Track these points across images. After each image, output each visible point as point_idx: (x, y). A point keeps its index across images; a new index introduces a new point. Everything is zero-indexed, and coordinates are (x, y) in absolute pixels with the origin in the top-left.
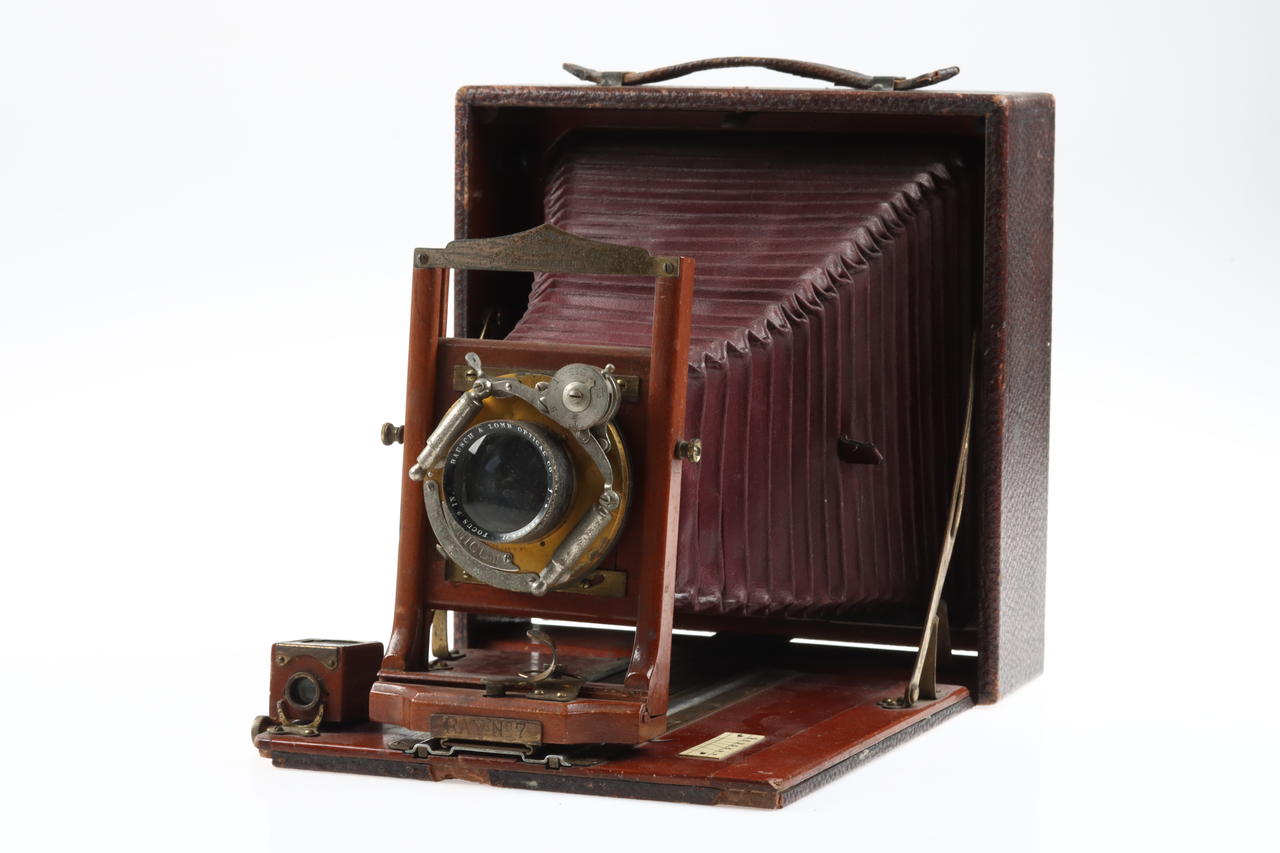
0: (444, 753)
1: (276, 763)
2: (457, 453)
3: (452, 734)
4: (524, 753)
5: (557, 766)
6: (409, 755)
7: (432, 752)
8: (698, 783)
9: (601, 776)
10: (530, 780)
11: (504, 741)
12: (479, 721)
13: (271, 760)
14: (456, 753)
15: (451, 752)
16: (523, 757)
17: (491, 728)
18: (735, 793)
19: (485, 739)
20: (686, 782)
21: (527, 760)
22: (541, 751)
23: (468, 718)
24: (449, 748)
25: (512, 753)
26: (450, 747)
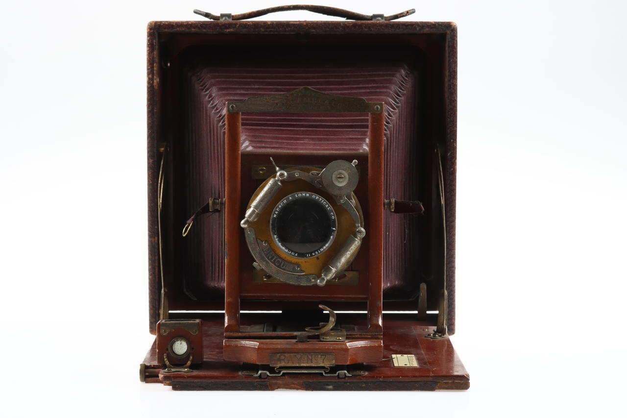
0: (277, 375)
1: (175, 388)
2: (277, 211)
3: (283, 364)
4: (325, 371)
5: (344, 377)
6: (256, 378)
7: (270, 375)
8: (425, 379)
9: (370, 380)
10: (328, 385)
11: (314, 365)
12: (299, 356)
13: (171, 387)
14: (284, 374)
15: (281, 374)
16: (324, 374)
17: (306, 359)
18: (446, 383)
19: (302, 365)
20: (419, 379)
21: (326, 375)
22: (333, 369)
23: (292, 354)
24: (279, 372)
25: (317, 372)
26: (281, 371)
